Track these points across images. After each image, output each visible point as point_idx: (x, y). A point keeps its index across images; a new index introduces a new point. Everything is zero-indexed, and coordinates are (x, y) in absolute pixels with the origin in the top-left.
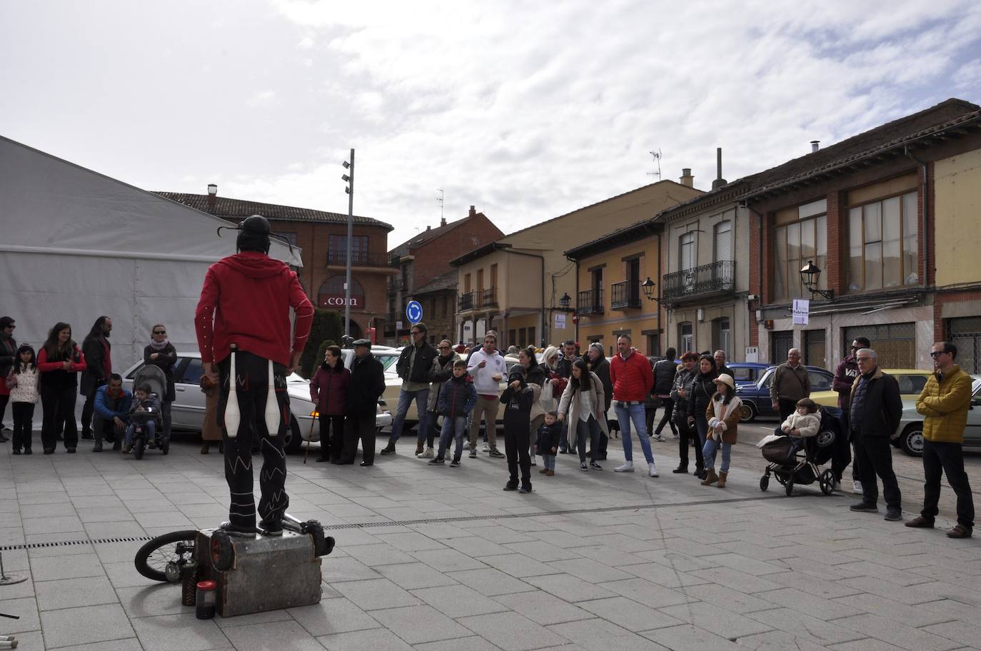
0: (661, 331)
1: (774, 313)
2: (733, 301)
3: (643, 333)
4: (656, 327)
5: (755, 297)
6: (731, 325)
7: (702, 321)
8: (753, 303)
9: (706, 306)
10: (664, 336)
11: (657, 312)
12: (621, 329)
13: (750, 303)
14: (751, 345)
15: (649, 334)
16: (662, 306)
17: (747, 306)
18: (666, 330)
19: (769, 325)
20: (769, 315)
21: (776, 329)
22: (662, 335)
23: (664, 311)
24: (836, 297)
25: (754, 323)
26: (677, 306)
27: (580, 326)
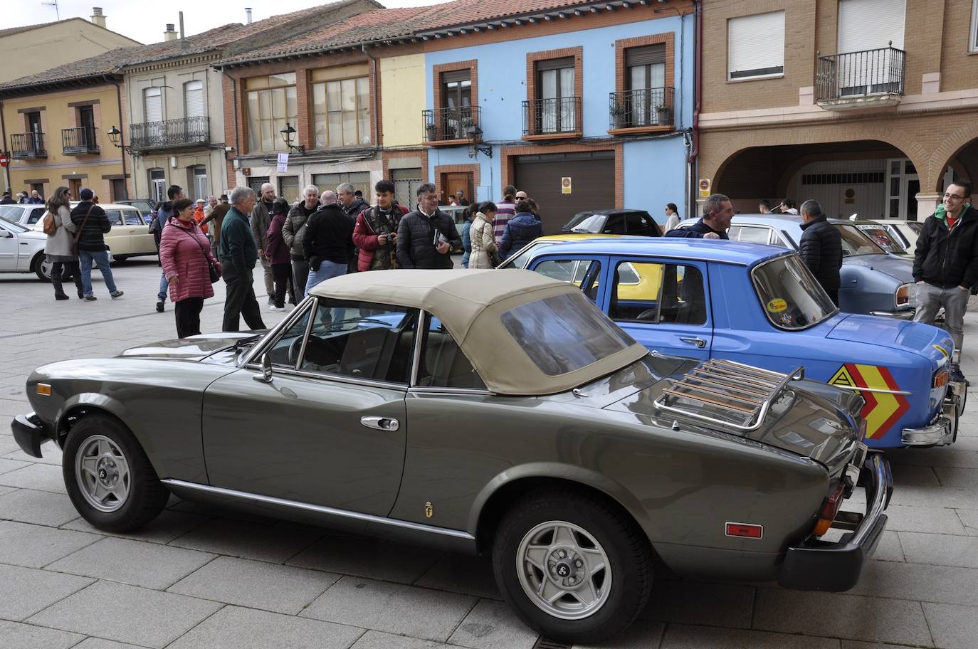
0: (127, 176)
1: (251, 162)
2: (209, 151)
3: (104, 177)
4: (121, 172)
5: (232, 149)
6: (208, 171)
7: (175, 168)
8: (229, 154)
9: (178, 155)
10: (130, 181)
11: (121, 158)
12: (74, 173)
13: (226, 153)
14: (228, 188)
15: (112, 178)
16: (125, 152)
17: (223, 156)
18: (133, 175)
19: (247, 172)
20: (246, 164)
21: (253, 175)
22: (128, 179)
23: (129, 158)
24: (306, 151)
25: (231, 170)
26: (146, 153)
27: (10, 170)
